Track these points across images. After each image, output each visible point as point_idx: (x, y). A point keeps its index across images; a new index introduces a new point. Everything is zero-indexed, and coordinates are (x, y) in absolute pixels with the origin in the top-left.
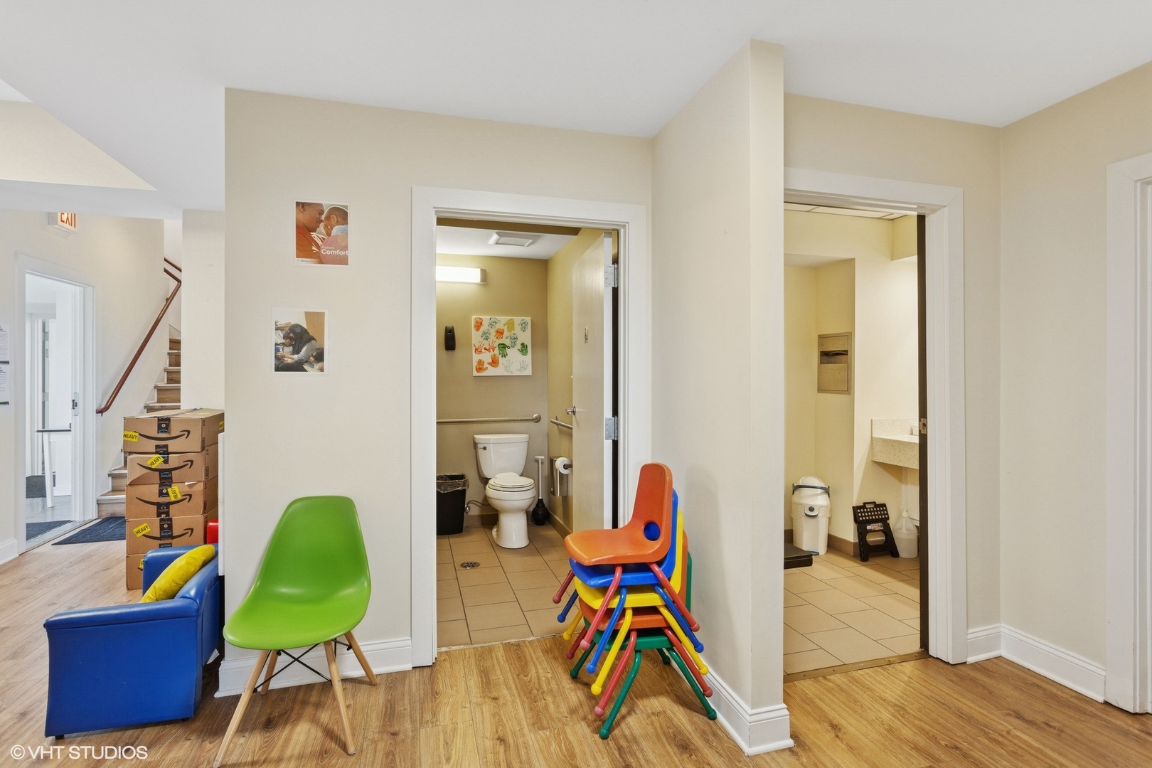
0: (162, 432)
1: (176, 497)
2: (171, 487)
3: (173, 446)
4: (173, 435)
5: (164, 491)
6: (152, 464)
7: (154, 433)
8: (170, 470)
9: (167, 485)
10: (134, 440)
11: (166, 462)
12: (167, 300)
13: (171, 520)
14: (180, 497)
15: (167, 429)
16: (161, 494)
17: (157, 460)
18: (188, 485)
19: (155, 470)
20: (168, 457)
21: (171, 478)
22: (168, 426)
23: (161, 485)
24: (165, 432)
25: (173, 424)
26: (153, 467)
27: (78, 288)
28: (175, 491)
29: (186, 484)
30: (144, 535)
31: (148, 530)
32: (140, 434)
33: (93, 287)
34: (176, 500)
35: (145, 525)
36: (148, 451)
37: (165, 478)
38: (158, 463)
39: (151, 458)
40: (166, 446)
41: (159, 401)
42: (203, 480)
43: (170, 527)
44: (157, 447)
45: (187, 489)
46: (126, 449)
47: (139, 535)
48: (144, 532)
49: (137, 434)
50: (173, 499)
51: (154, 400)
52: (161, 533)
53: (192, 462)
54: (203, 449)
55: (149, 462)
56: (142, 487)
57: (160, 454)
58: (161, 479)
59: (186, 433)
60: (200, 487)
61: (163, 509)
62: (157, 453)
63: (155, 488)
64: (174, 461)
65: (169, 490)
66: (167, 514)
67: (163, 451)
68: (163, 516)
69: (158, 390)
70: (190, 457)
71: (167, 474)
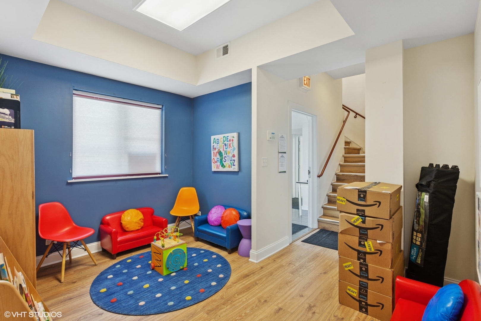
0: (361, 200)
1: (370, 249)
2: (367, 241)
3: (368, 211)
4: (368, 203)
5: (362, 243)
6: (354, 222)
7: (356, 200)
8: (367, 229)
9: (364, 239)
10: (343, 203)
11: (364, 222)
12: (344, 122)
13: (367, 265)
14: (373, 250)
15: (364, 198)
16: (360, 244)
17: (357, 220)
18: (379, 243)
19: (356, 226)
20: (365, 219)
21: (367, 235)
22: (365, 197)
23: (360, 238)
24: (363, 200)
25: (368, 196)
26: (355, 224)
27: (310, 117)
28: (370, 245)
29: (378, 242)
30: (349, 270)
31: (351, 268)
32: (347, 200)
33: (316, 116)
34: (371, 251)
35: (350, 263)
36: (352, 212)
37: (363, 234)
38: (358, 222)
39: (354, 217)
40: (364, 211)
41: (341, 172)
42: (391, 242)
43: (367, 271)
44: (358, 210)
45: (379, 246)
46: (338, 208)
47: (347, 269)
48: (349, 268)
49: (345, 200)
50: (368, 250)
51: (339, 171)
52: (360, 273)
53: (382, 226)
54: (390, 218)
55: (353, 220)
56: (348, 236)
57: (360, 216)
58: (360, 234)
59: (378, 203)
60: (388, 247)
61: (362, 255)
62: (357, 214)
63: (356, 239)
64: (369, 223)
65: (366, 243)
66: (365, 261)
67: (361, 214)
68: (362, 261)
69: (340, 166)
70: (381, 222)
71: (365, 231)
